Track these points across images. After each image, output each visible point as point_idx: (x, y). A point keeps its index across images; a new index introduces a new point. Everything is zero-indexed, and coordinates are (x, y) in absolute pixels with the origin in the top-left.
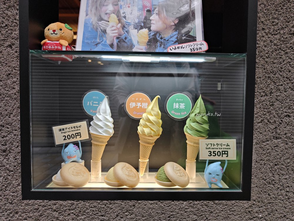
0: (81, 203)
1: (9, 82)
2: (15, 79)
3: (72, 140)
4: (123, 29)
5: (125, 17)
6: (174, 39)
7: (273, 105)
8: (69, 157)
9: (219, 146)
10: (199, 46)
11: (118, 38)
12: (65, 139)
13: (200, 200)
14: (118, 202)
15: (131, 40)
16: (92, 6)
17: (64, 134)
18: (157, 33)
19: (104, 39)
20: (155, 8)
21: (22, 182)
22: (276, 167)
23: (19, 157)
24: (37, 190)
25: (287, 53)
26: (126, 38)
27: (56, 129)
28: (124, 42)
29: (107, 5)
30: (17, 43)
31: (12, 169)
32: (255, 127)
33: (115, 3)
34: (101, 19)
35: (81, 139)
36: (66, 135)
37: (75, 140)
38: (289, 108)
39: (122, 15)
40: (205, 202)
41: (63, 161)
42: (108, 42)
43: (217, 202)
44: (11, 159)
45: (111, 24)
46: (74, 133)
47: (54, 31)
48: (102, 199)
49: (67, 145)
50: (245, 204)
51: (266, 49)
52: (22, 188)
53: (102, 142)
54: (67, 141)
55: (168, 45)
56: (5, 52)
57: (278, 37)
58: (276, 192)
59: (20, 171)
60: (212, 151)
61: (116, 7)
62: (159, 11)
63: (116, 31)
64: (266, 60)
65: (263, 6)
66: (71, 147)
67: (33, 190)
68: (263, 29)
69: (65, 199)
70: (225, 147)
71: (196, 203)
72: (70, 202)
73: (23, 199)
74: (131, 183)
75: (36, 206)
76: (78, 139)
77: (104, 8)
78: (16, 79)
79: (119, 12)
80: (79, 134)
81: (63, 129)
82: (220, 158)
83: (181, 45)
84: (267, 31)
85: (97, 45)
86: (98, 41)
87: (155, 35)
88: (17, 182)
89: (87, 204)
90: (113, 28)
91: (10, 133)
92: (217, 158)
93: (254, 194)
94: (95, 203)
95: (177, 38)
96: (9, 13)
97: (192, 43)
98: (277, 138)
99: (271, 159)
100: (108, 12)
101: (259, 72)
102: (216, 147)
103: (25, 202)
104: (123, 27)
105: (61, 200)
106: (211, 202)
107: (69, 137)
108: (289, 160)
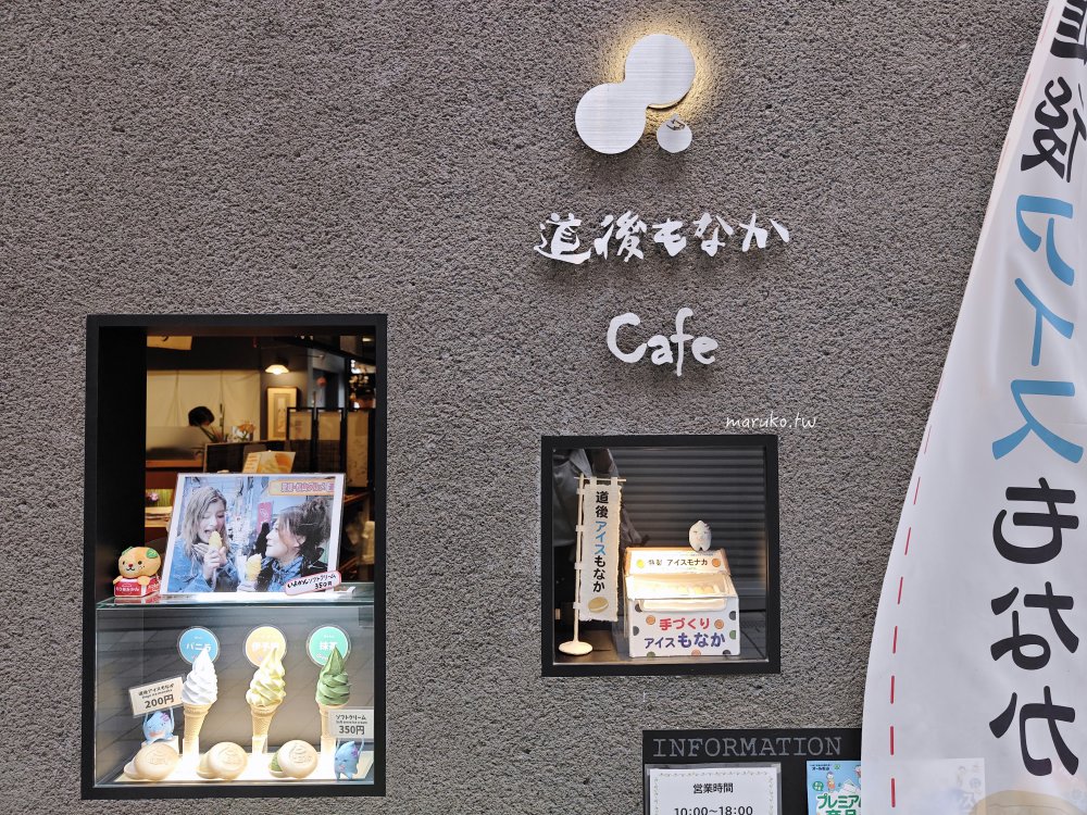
0: (159, 803)
1: (69, 645)
2: (76, 642)
3: (159, 707)
4: (227, 555)
5: (231, 536)
6: (296, 569)
7: (411, 667)
8: (153, 734)
9: (353, 719)
10: (329, 579)
11: (218, 570)
12: (148, 707)
13: (317, 797)
14: (209, 800)
15: (236, 572)
16: (188, 519)
17: (146, 699)
18: (274, 559)
19: (200, 571)
20: (276, 520)
21: (82, 775)
22: (418, 750)
23: (79, 742)
24: (101, 786)
25: (427, 599)
26: (230, 570)
27: (134, 693)
28: (227, 575)
29: (208, 518)
30: (81, 596)
31: (69, 759)
32: (388, 697)
33: (220, 514)
34: (198, 540)
35: (174, 704)
36: (150, 699)
37: (164, 706)
38: (433, 671)
39: (229, 533)
40: (324, 799)
41: (145, 739)
42: (205, 577)
43: (339, 798)
44: (69, 745)
45: (211, 547)
46: (162, 696)
47: (131, 566)
48: (187, 797)
49: (151, 715)
50: (378, 801)
51: (398, 595)
52: (82, 784)
53: (198, 713)
54: (152, 709)
55: (288, 578)
56: (65, 608)
57: (414, 578)
58: (418, 784)
59: (79, 760)
60: (344, 725)
61: (220, 520)
62: (280, 525)
63: (217, 559)
64: (401, 609)
65: (393, 541)
66: (158, 717)
67: (96, 786)
68: (395, 570)
69: (138, 798)
70: (360, 720)
71: (312, 800)
72: (144, 801)
73: (82, 799)
74: (228, 774)
75: (100, 808)
76: (169, 704)
77: (203, 522)
78: (79, 641)
79: (223, 527)
80: (171, 697)
81: (146, 692)
82: (354, 736)
83: (303, 579)
84: (400, 572)
85: (189, 581)
86: (191, 575)
87: (270, 564)
88: (75, 776)
89: (168, 804)
90: (213, 555)
91: (68, 711)
92: (350, 735)
93: (389, 788)
94: (178, 802)
95: (300, 567)
96: (72, 559)
97: (319, 575)
98: (418, 711)
99: (411, 738)
100: (208, 528)
101: (390, 625)
102: (348, 720)
103: (86, 802)
104: (228, 552)
105: (132, 799)
106: (333, 799)
107: (155, 702)
108: (435, 741)
